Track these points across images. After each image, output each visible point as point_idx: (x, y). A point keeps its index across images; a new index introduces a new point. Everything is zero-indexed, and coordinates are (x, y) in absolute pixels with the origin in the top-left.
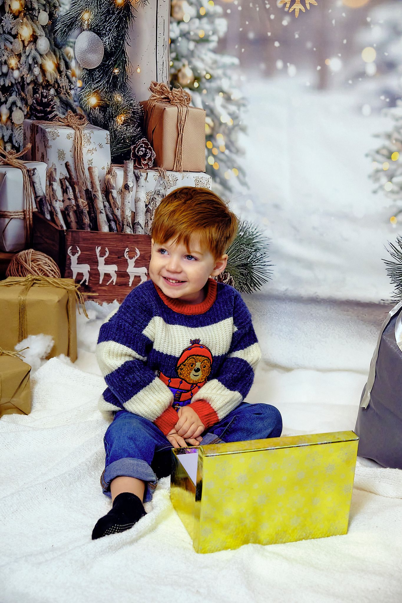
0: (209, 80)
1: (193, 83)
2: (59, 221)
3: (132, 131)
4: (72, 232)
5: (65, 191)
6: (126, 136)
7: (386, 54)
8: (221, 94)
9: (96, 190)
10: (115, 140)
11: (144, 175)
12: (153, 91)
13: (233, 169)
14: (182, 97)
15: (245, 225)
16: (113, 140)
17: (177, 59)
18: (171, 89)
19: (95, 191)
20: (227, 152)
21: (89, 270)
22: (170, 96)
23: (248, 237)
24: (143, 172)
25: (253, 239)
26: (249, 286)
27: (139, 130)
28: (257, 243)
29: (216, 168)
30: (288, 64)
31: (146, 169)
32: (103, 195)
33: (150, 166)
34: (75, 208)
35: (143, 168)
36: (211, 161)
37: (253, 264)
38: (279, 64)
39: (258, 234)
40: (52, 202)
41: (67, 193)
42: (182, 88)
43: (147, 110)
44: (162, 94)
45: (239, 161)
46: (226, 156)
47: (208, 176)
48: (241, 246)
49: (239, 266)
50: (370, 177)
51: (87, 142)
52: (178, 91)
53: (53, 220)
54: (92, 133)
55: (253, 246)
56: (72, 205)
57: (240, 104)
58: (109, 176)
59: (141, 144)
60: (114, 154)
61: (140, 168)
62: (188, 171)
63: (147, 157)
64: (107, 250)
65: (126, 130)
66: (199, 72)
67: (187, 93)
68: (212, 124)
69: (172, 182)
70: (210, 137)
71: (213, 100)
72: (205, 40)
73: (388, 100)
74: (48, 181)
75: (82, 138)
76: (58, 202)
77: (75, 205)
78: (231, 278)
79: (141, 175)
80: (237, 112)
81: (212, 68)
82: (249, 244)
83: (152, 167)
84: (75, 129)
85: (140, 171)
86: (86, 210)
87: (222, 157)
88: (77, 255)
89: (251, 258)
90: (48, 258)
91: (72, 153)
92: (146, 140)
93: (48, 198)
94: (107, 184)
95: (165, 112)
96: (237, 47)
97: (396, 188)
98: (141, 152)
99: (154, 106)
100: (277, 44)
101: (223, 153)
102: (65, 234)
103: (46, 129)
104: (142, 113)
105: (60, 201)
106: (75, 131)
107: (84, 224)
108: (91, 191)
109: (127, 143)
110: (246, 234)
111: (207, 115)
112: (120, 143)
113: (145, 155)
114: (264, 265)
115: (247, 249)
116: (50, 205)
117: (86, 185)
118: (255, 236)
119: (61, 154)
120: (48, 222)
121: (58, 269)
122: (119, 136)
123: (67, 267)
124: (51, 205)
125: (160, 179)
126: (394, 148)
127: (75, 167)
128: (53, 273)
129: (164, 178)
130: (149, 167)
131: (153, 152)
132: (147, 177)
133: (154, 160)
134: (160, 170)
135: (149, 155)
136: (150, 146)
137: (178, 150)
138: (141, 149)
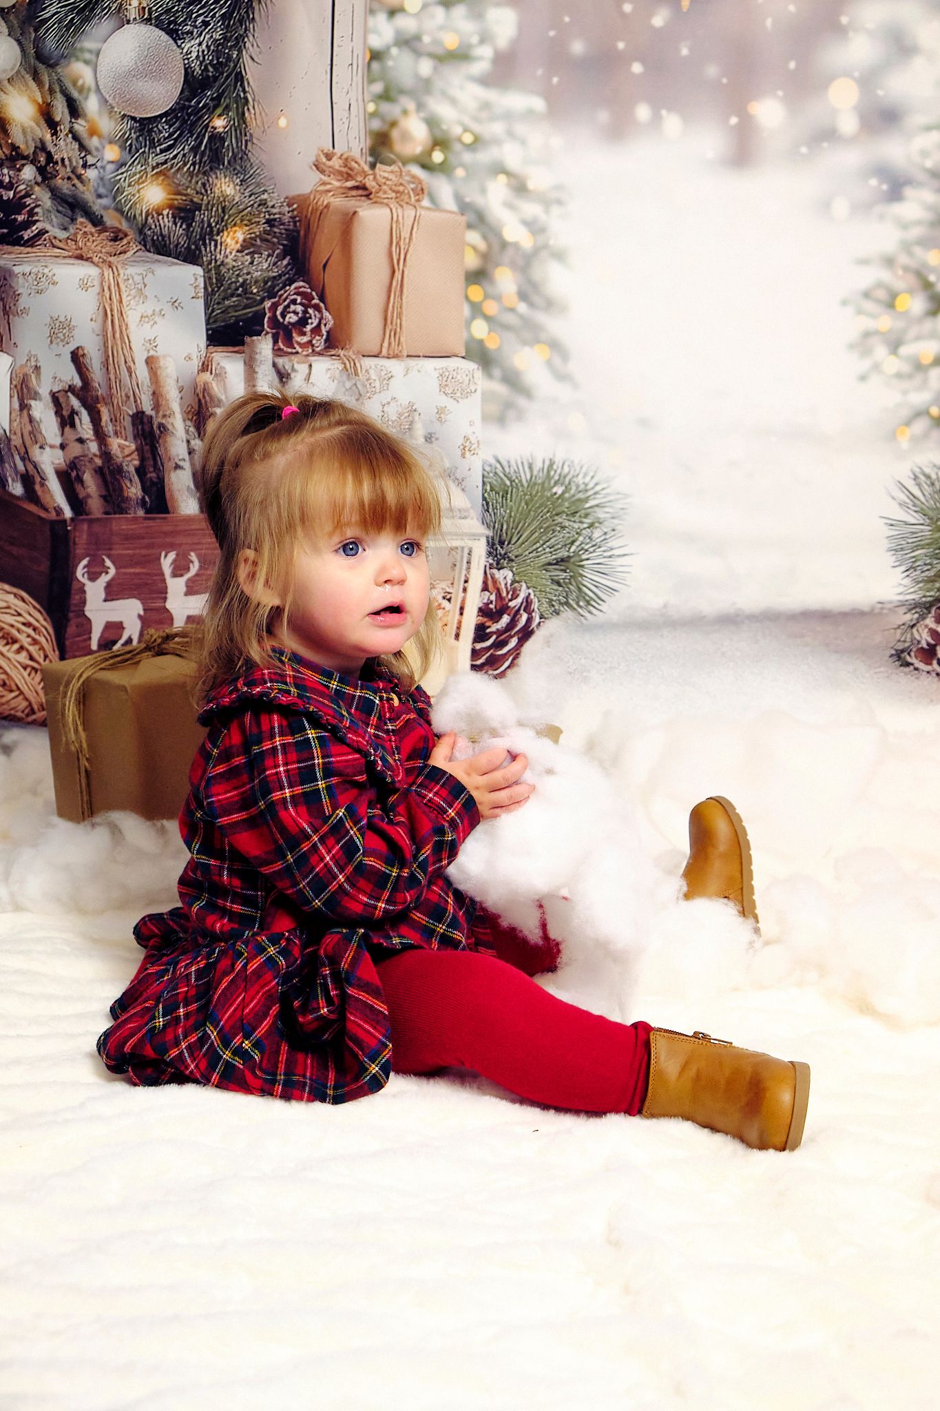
0: (471, 147)
1: (429, 153)
2: (52, 496)
3: (265, 265)
4: (91, 521)
5: (67, 421)
6: (252, 277)
7: (880, 93)
8: (502, 178)
9: (168, 413)
10: (219, 288)
11: (302, 369)
12: (322, 172)
13: (537, 347)
14: (401, 184)
15: (566, 469)
16: (213, 290)
17: (386, 96)
18: (373, 166)
19: (164, 416)
20: (522, 308)
21: (142, 613)
22: (370, 183)
23: (573, 496)
24: (298, 363)
25: (587, 500)
26: (575, 606)
27: (285, 262)
28: (596, 509)
29: (491, 345)
30: (664, 112)
31: (308, 355)
32: (189, 423)
33: (317, 347)
34: (99, 462)
35: (297, 353)
36: (480, 329)
37: (584, 557)
38: (643, 112)
39: (598, 488)
40: (29, 451)
41: (73, 425)
42: (400, 164)
43: (306, 216)
44: (349, 177)
45: (554, 325)
46: (522, 317)
47: (471, 366)
48: (556, 518)
49: (550, 564)
50: (852, 346)
51: (135, 297)
52: (392, 172)
53: (31, 493)
54: (150, 275)
55: (586, 516)
56: (90, 456)
57: (547, 202)
58: (207, 377)
59: (293, 297)
60: (215, 322)
61: (292, 353)
62: (419, 356)
63: (309, 328)
64: (193, 556)
65: (252, 263)
66: (444, 127)
67: (414, 177)
68: (482, 246)
69: (377, 384)
70: (478, 276)
71: (483, 191)
72: (460, 56)
73: (885, 187)
74: (15, 399)
75: (122, 286)
76: (48, 449)
77: (98, 453)
78: (529, 594)
79: (293, 369)
80: (543, 217)
81: (476, 119)
82: (576, 512)
83: (322, 350)
84: (101, 265)
85: (290, 361)
86: (131, 465)
87: (510, 319)
88: (104, 579)
89: (577, 543)
90: (15, 595)
91: (97, 326)
92: (304, 287)
93: (16, 440)
94: (201, 396)
95: (356, 218)
96: (540, 72)
97: (906, 368)
98: (292, 315)
99: (327, 206)
100: (637, 68)
101: (512, 310)
102: (69, 528)
103: (14, 267)
104: (295, 222)
105: (52, 447)
106: (100, 271)
107: (128, 499)
108: (151, 417)
109: (255, 294)
110: (571, 489)
111: (470, 226)
112: (232, 295)
113: (303, 321)
114: (610, 557)
115: (571, 523)
116: (23, 459)
117: (135, 402)
118: (590, 493)
119: (59, 330)
120: (19, 503)
121: (45, 620)
122: (230, 279)
123: (73, 612)
124: (26, 457)
125: (345, 377)
126: (899, 285)
127: (104, 359)
128: (30, 631)
129: (356, 374)
130: (313, 351)
131: (326, 314)
132: (310, 374)
133: (328, 332)
134: (345, 356)
135: (314, 322)
136: (316, 301)
137: (393, 307)
138: (293, 307)
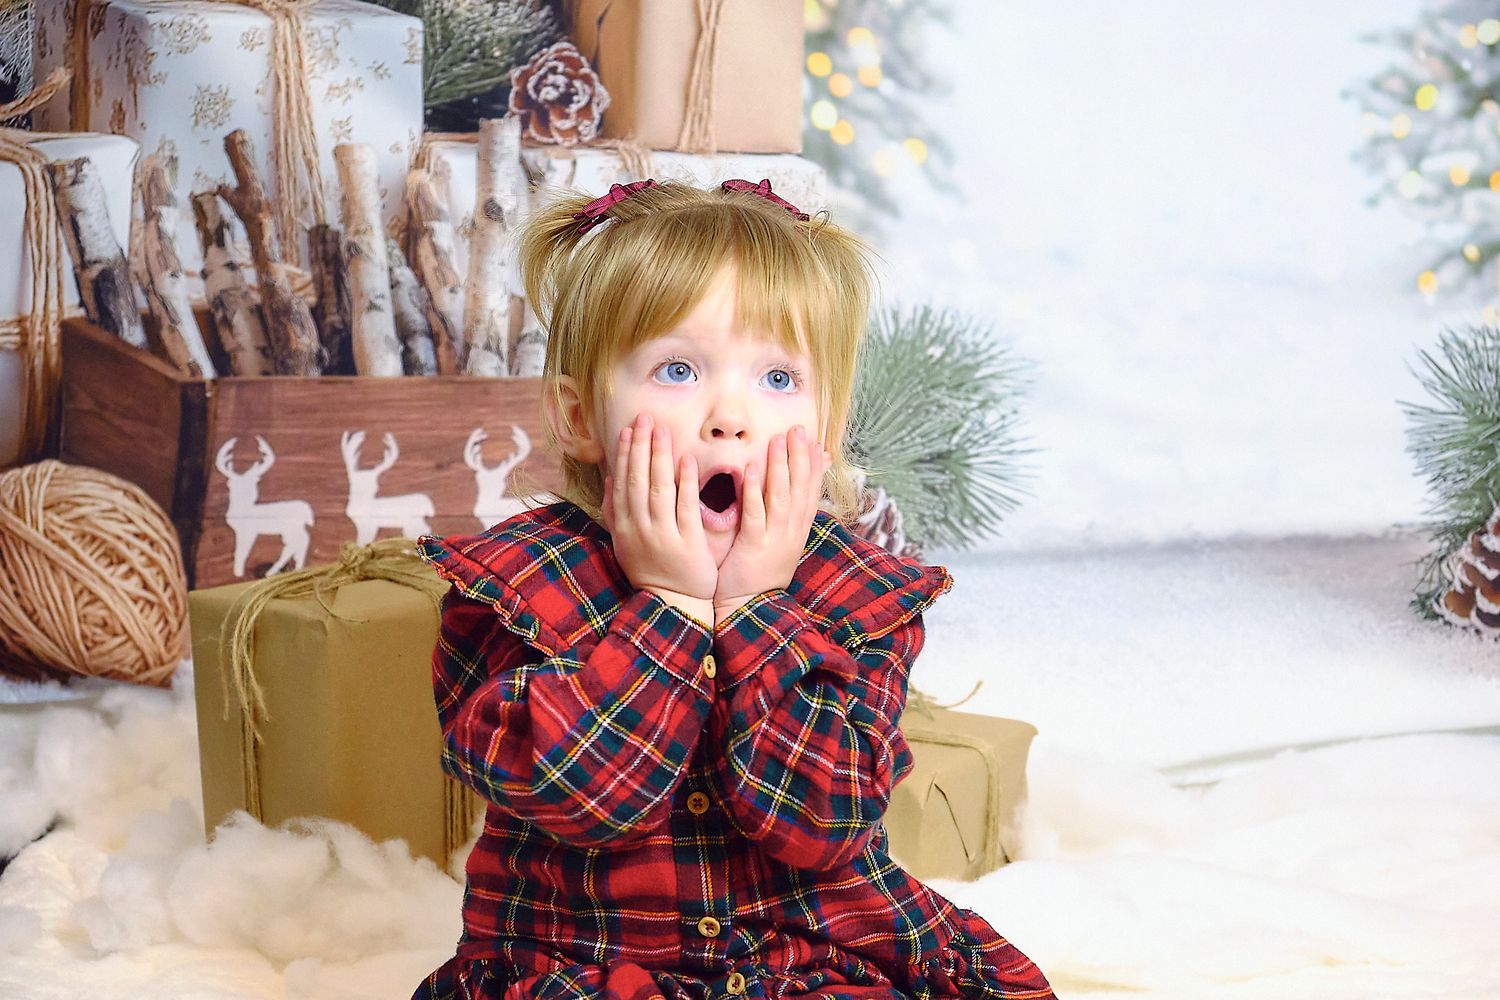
2: (185, 347)
3: (514, 18)
4: (241, 385)
5: (213, 237)
6: (493, 35)
9: (363, 227)
10: (445, 50)
11: (562, 166)
13: (910, 144)
15: (948, 322)
16: (436, 52)
19: (357, 232)
20: (888, 87)
21: (311, 522)
23: (958, 361)
24: (557, 158)
25: (977, 366)
26: (958, 525)
27: (543, 14)
28: (991, 381)
29: (841, 139)
31: (570, 148)
32: (392, 243)
33: (586, 136)
34: (257, 298)
35: (556, 143)
36: (824, 116)
37: (972, 451)
39: (993, 351)
40: (156, 280)
41: (221, 243)
45: (931, 112)
46: (886, 100)
47: (811, 168)
48: (931, 392)
49: (921, 461)
50: (1356, 157)
51: (321, 60)
53: (155, 343)
54: (345, 29)
55: (976, 390)
56: (245, 289)
58: (421, 176)
59: (554, 63)
60: (437, 97)
61: (548, 144)
62: (734, 152)
63: (573, 108)
64: (390, 440)
65: (494, 14)
70: (824, 40)
74: (140, 205)
75: (304, 46)
76: (183, 277)
77: (255, 284)
78: (890, 506)
79: (550, 168)
82: (961, 385)
83: (592, 140)
84: (274, 13)
85: (546, 155)
86: (303, 302)
87: (869, 102)
88: (257, 471)
89: (962, 431)
90: (126, 492)
91: (265, 100)
92: (570, 50)
93: (137, 265)
94: (412, 204)
97: (1432, 190)
98: (549, 89)
101: (873, 90)
102: (208, 395)
103: (149, 15)
105: (189, 274)
106: (272, 22)
107: (294, 354)
108: (337, 233)
109: (496, 58)
110: (953, 351)
112: (464, 60)
113: (566, 99)
114: (1010, 453)
115: (954, 402)
116: (146, 292)
117: (316, 210)
118: (983, 357)
119: (209, 104)
120: (133, 355)
121: (168, 529)
122: (461, 36)
123: (208, 518)
124: (150, 290)
126: (1421, 73)
127: (272, 149)
128: (145, 546)
130: (580, 141)
131: (600, 89)
132: (572, 175)
133: (602, 116)
134: (626, 150)
135: (581, 100)
136: (586, 70)
137: (699, 81)
138: (551, 78)
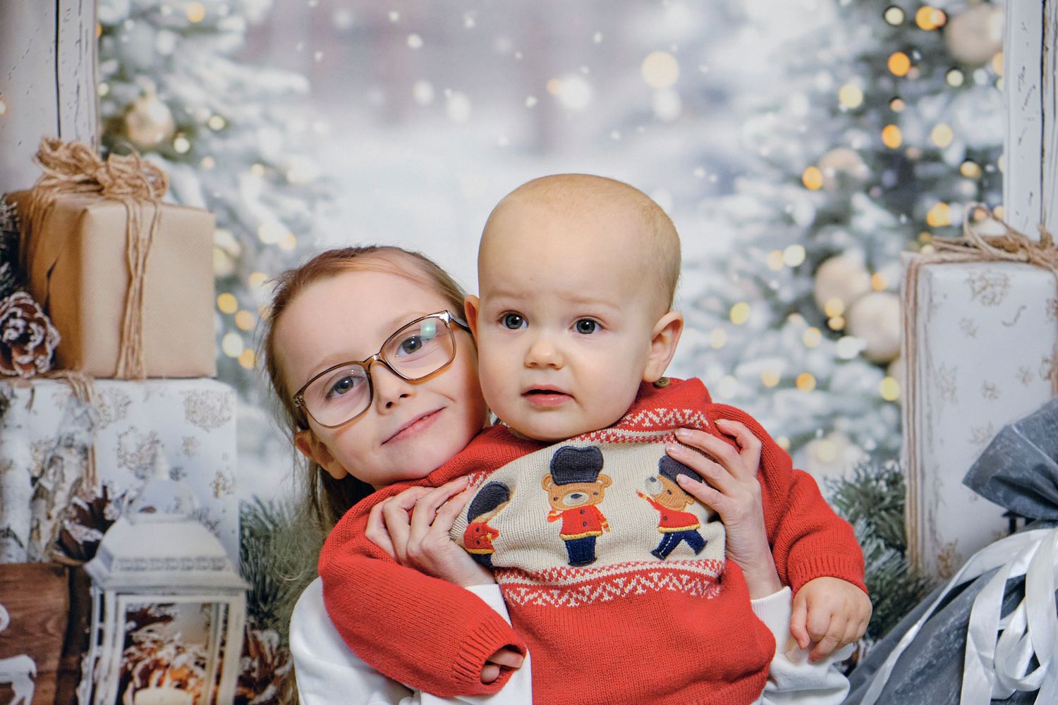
0: (219, 133)
1: (171, 140)
7: (704, 69)
8: (258, 170)
11: (23, 394)
12: (47, 164)
14: (138, 177)
17: (121, 76)
18: (105, 157)
22: (102, 176)
24: (18, 387)
29: (248, 364)
30: (448, 92)
31: (29, 379)
33: (42, 368)
35: (17, 375)
36: (233, 346)
38: (423, 92)
42: (137, 154)
43: (28, 216)
44: (77, 169)
47: (224, 389)
52: (128, 163)
57: (311, 195)
59: (13, 310)
61: (11, 376)
62: (160, 378)
63: (31, 346)
66: (189, 110)
67: (153, 168)
68: (234, 248)
69: (112, 411)
70: (230, 284)
71: (236, 184)
72: (206, 29)
73: (713, 178)
79: (13, 395)
80: (308, 214)
81: (227, 102)
83: (47, 372)
85: (10, 385)
92: (26, 298)
95: (86, 220)
96: (300, 47)
98: (11, 331)
99: (53, 204)
100: (414, 41)
104: (15, 223)
111: (220, 225)
113: (25, 338)
125: (74, 403)
126: (735, 292)
129: (88, 399)
130: (37, 373)
131: (52, 330)
132: (31, 401)
133: (55, 351)
134: (74, 378)
135: (37, 339)
136: (39, 314)
137: (131, 321)
138: (12, 322)
